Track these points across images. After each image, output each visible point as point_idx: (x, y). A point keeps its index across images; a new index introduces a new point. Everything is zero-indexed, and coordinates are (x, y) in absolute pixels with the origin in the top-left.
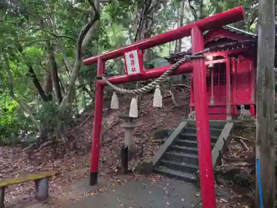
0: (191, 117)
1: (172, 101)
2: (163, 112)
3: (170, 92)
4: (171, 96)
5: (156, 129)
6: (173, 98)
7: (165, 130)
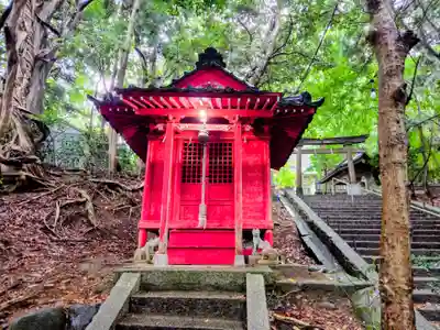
0: (143, 257)
1: (86, 215)
2: (59, 243)
3: (83, 192)
4: (84, 203)
5: (24, 305)
6: (89, 206)
7: (62, 310)
